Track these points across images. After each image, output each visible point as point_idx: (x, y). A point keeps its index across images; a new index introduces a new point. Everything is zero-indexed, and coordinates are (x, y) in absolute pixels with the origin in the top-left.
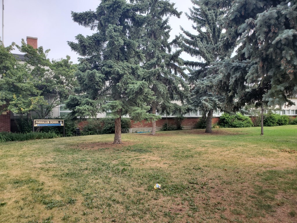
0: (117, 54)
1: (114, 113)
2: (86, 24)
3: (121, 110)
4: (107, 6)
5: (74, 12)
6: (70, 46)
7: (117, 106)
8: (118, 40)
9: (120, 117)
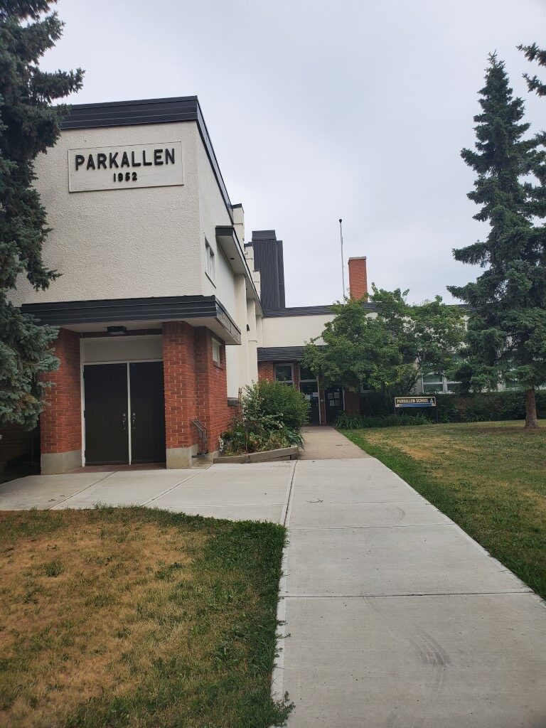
0: (522, 300)
1: (524, 383)
2: (473, 261)
3: (534, 378)
4: (504, 241)
5: (456, 248)
6: (450, 291)
7: (527, 373)
8: (523, 284)
9: (533, 389)
